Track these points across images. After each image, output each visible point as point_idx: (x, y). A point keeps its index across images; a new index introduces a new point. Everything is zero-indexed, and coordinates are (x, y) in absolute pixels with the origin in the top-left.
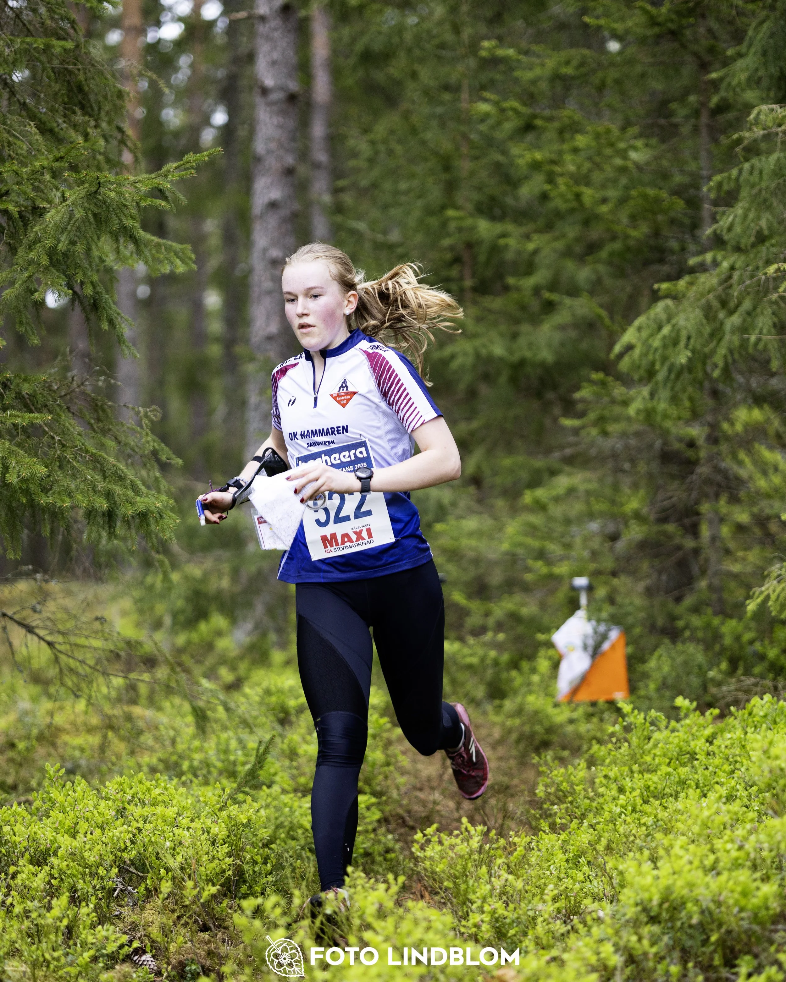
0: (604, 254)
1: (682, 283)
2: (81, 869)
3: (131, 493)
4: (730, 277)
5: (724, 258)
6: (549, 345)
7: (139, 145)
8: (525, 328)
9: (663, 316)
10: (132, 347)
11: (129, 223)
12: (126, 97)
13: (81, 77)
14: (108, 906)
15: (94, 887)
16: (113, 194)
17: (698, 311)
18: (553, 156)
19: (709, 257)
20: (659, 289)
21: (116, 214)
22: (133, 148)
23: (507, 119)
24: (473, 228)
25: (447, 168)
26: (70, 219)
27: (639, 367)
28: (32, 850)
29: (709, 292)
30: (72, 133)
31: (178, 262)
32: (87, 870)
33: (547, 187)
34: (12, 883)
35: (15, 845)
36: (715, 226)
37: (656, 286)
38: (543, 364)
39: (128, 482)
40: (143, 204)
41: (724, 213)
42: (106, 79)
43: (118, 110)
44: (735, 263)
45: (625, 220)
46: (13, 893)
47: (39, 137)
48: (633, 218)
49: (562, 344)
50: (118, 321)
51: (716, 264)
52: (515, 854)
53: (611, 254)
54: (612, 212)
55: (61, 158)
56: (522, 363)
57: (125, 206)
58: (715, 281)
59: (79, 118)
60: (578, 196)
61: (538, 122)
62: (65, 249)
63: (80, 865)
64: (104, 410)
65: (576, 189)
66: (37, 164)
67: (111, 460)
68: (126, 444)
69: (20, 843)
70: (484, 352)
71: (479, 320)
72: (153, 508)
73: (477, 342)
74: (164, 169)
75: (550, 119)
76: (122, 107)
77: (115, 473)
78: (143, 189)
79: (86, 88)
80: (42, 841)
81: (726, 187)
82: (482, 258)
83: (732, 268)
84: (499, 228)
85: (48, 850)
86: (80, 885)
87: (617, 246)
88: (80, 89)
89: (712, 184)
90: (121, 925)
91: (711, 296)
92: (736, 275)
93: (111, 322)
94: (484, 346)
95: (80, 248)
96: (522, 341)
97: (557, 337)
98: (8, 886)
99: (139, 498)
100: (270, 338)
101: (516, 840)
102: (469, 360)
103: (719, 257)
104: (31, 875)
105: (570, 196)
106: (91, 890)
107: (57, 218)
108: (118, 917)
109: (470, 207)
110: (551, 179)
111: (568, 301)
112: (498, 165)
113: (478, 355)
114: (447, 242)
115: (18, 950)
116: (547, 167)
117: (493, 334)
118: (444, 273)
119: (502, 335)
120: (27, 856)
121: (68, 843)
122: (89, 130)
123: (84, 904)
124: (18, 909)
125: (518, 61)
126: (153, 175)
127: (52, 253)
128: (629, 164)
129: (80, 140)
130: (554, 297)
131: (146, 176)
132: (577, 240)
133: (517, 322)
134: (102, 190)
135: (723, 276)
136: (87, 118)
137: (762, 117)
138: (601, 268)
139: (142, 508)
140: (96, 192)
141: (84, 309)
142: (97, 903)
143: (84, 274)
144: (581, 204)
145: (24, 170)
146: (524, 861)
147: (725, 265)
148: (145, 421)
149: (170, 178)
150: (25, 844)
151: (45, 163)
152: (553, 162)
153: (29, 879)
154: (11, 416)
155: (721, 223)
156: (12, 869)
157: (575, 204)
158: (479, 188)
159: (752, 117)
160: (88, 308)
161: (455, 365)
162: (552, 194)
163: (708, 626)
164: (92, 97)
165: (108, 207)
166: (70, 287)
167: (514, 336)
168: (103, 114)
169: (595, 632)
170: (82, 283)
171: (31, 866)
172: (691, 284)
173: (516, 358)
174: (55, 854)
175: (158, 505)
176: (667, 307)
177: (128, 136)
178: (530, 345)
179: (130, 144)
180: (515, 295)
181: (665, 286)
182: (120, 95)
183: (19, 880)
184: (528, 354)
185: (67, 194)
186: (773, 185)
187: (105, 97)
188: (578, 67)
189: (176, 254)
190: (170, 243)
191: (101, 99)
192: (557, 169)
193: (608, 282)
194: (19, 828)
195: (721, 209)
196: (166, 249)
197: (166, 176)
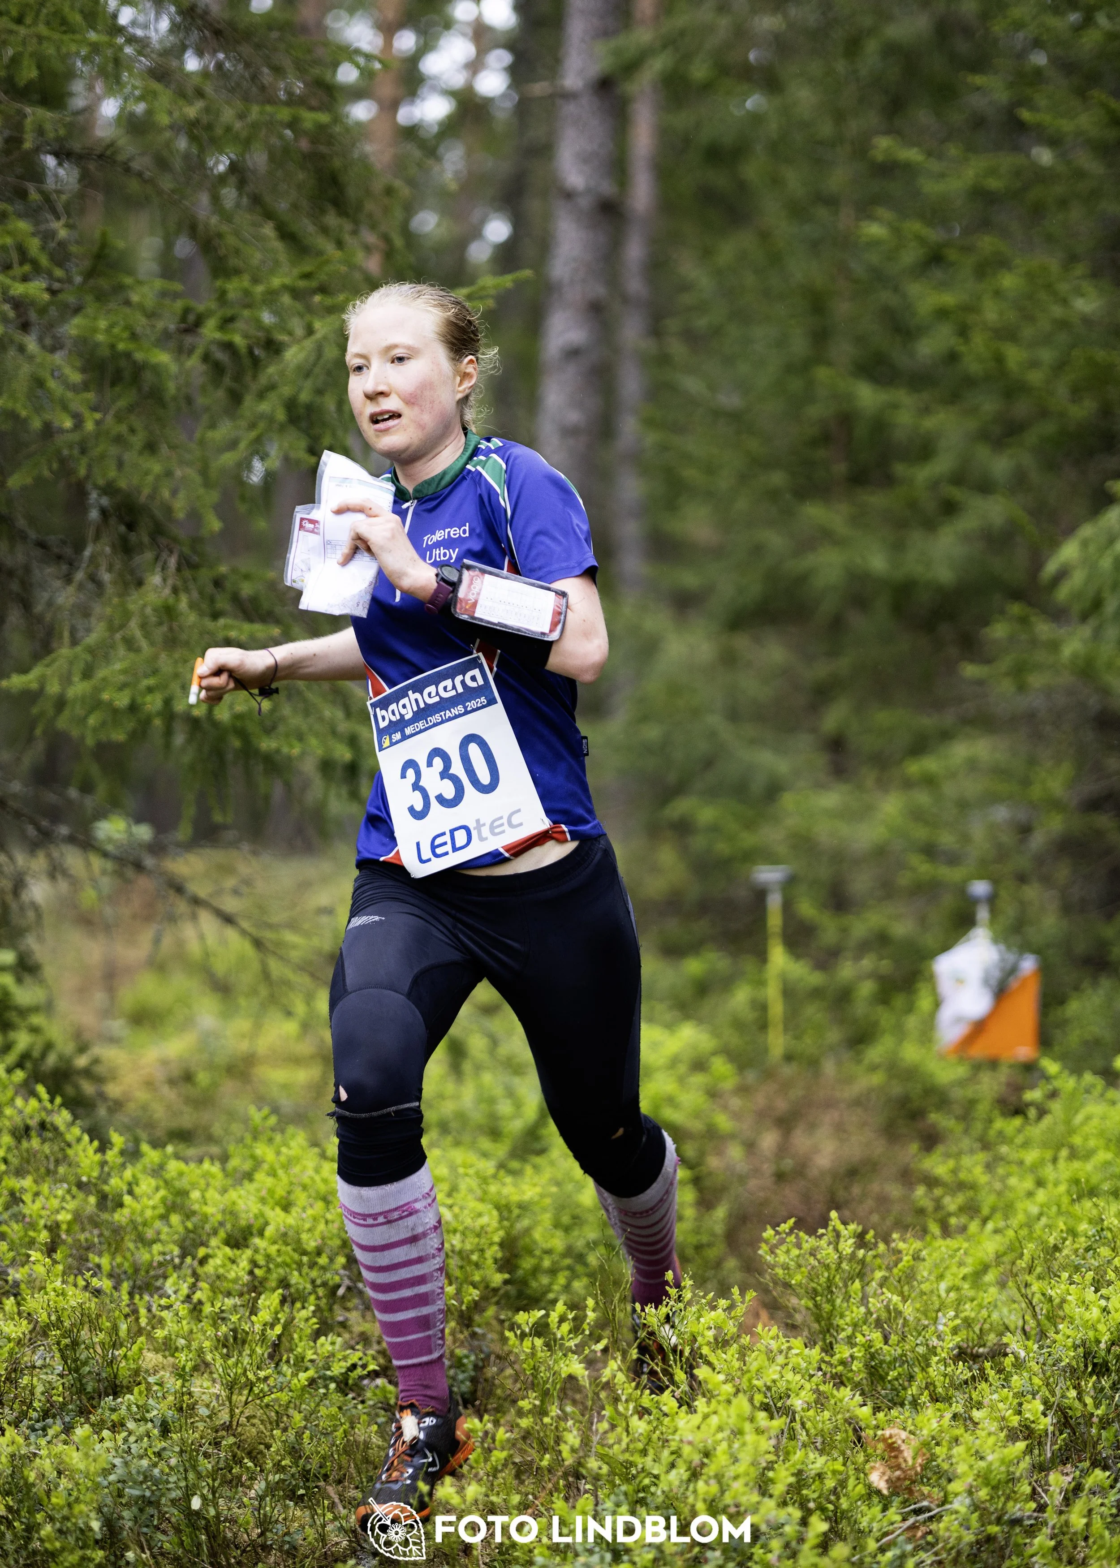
2: (296, 1256)
14: (331, 1310)
15: (313, 1282)
28: (229, 1226)
32: (305, 1259)
34: (200, 1270)
35: (205, 1218)
46: (203, 1285)
47: (278, 245)
52: (900, 1266)
59: (333, 219)
63: (294, 1250)
66: (276, 282)
69: (213, 1215)
79: (345, 178)
80: (243, 1215)
85: (249, 1227)
86: (295, 1278)
90: (347, 1336)
98: (195, 1274)
101: (901, 1245)
104: (228, 1263)
105: (987, 354)
106: (309, 1287)
107: (302, 356)
108: (344, 1325)
110: (961, 330)
115: (207, 1365)
120: (222, 1234)
121: (280, 1220)
122: (347, 237)
123: (298, 1305)
124: (207, 1309)
127: (291, 405)
142: (317, 1306)
145: (259, 289)
146: (910, 1276)
150: (219, 1217)
151: (287, 281)
153: (223, 1266)
154: (226, 627)
156: (202, 1252)
158: (861, 339)
171: (227, 1250)
173: (901, 572)
174: (261, 1234)
183: (209, 1268)
185: (317, 325)
194: (212, 1194)
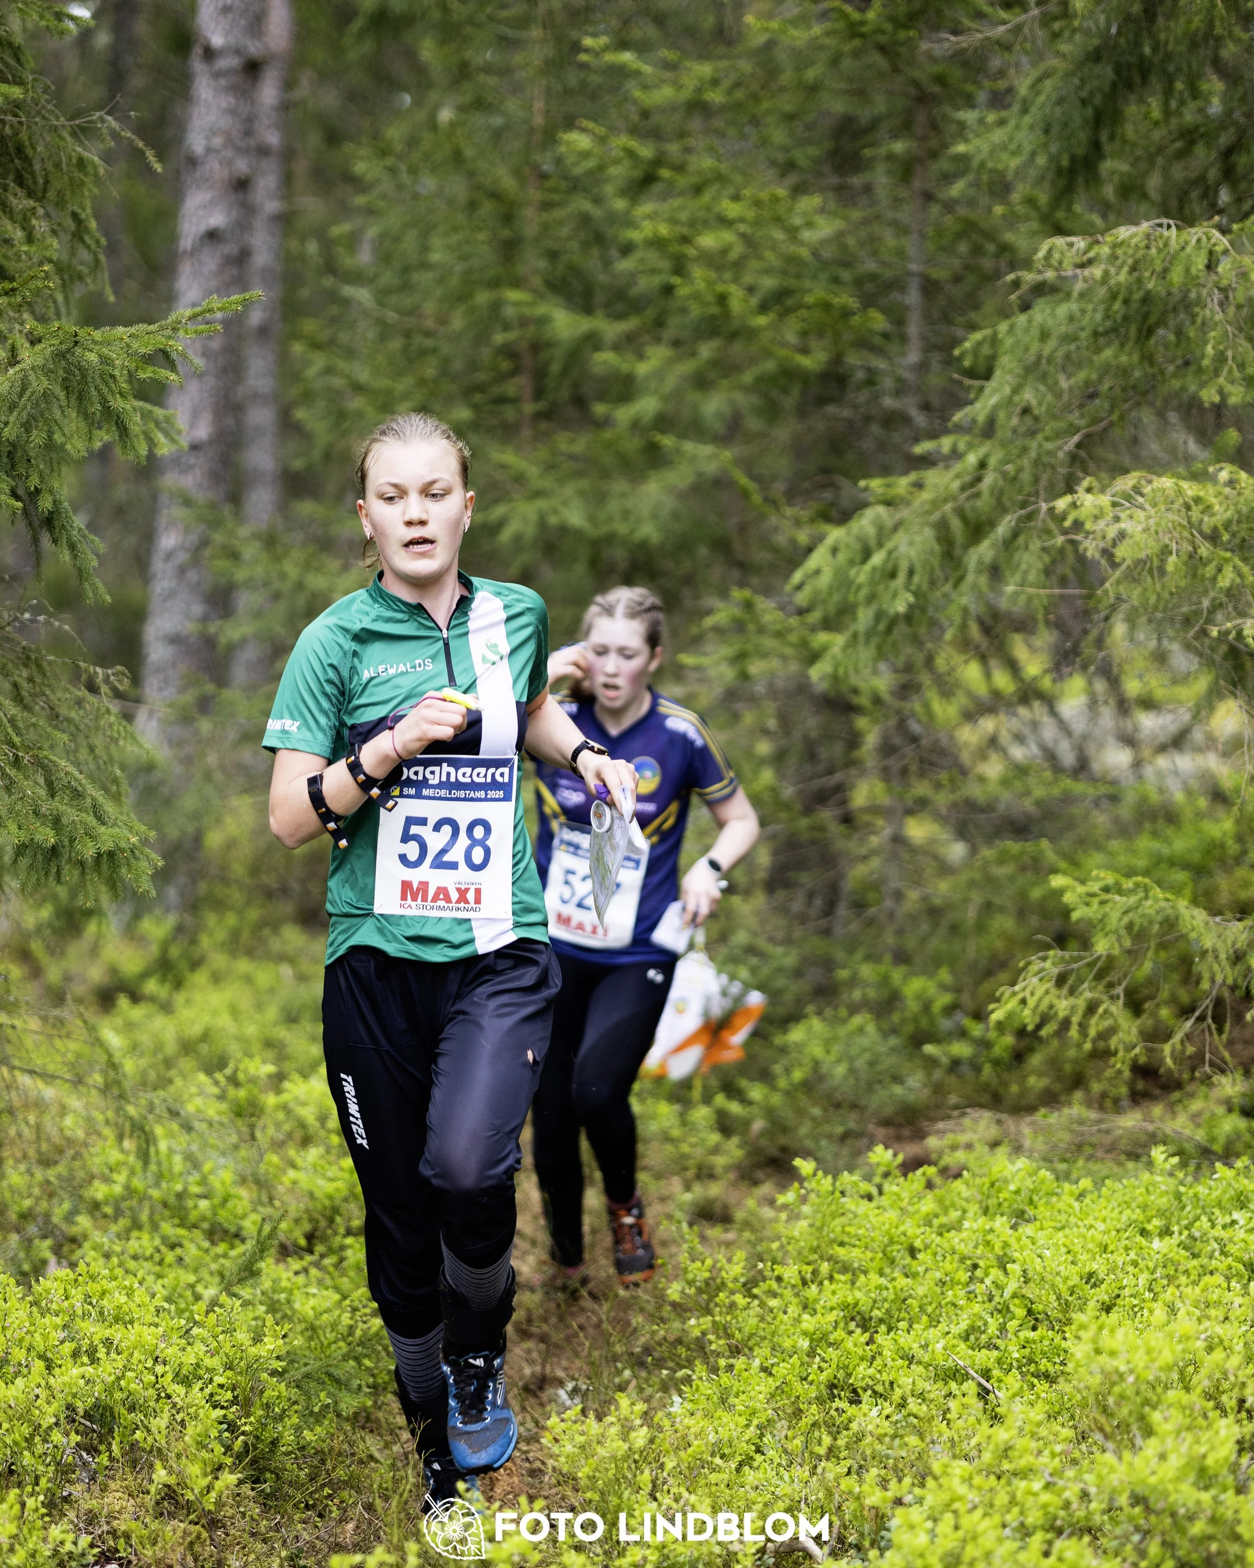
0: (748, 377)
1: (903, 484)
3: (91, 820)
4: (979, 480)
5: (971, 446)
6: (654, 516)
7: (103, 241)
8: (619, 485)
9: (871, 531)
10: (100, 584)
11: (118, 403)
12: (90, 169)
13: (24, 135)
16: (92, 357)
17: (929, 533)
18: (685, 230)
19: (946, 443)
20: (866, 489)
21: (96, 388)
22: (93, 246)
23: (616, 162)
24: (543, 321)
25: (508, 218)
26: (23, 390)
27: (824, 602)
29: (945, 501)
30: (9, 227)
31: (160, 437)
33: (676, 280)
36: (968, 409)
37: (862, 483)
38: (643, 545)
39: (89, 801)
40: (142, 375)
41: (982, 389)
42: (62, 138)
43: (76, 186)
44: (987, 456)
45: (791, 337)
48: (804, 334)
49: (675, 516)
50: (82, 547)
51: (956, 455)
53: (759, 380)
54: (773, 326)
55: (13, 290)
56: (610, 539)
57: (113, 377)
58: (956, 485)
59: (20, 202)
60: (722, 299)
61: (665, 173)
62: (12, 438)
64: (39, 667)
65: (720, 288)
67: (63, 763)
68: (69, 720)
70: (553, 520)
71: (550, 467)
72: (123, 845)
73: (542, 504)
74: (172, 317)
75: (680, 168)
76: (82, 184)
77: (68, 786)
78: (143, 351)
79: (29, 152)
81: (986, 350)
82: (556, 368)
83: (982, 465)
84: (585, 324)
87: (770, 366)
88: (20, 149)
89: (967, 345)
91: (948, 507)
92: (989, 479)
93: (72, 547)
94: (555, 511)
95: (37, 437)
96: (613, 506)
97: (670, 503)
99: (103, 829)
100: (195, 447)
102: (530, 531)
103: (962, 446)
105: (710, 298)
109: (537, 281)
110: (680, 268)
111: (689, 447)
112: (585, 220)
113: (542, 523)
114: (499, 338)
116: (676, 248)
117: (569, 490)
118: (496, 391)
119: (581, 493)
122: (34, 221)
125: (637, 73)
126: (152, 328)
128: (804, 253)
129: (18, 234)
130: (667, 441)
131: (142, 327)
132: (714, 363)
133: (605, 474)
134: (78, 350)
135: (968, 478)
136: (31, 203)
137: (1057, 256)
138: (740, 397)
139: (108, 845)
140: (69, 350)
141: (30, 524)
143: (41, 476)
144: (726, 313)
147: (972, 459)
148: (104, 689)
149: (181, 333)
152: (685, 240)
155: (978, 405)
157: (715, 310)
158: (553, 255)
159: (1041, 254)
160: (36, 523)
161: (506, 535)
162: (683, 291)
163: (885, 980)
164: (37, 167)
165: (84, 377)
166: (15, 495)
167: (600, 498)
168: (51, 194)
169: (724, 993)
170: (38, 491)
172: (919, 485)
173: (603, 530)
175: (134, 840)
176: (878, 517)
177: (87, 230)
178: (626, 514)
179: (86, 238)
180: (607, 435)
181: (876, 484)
182: (81, 163)
184: (622, 529)
186: (1060, 354)
187: (58, 166)
188: (730, 92)
189: (157, 424)
190: (148, 406)
191: (50, 168)
192: (691, 251)
193: (753, 424)
195: (977, 383)
196: (143, 416)
197: (175, 330)
